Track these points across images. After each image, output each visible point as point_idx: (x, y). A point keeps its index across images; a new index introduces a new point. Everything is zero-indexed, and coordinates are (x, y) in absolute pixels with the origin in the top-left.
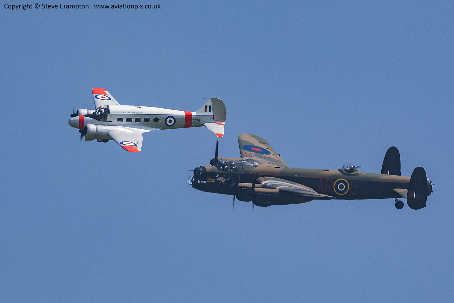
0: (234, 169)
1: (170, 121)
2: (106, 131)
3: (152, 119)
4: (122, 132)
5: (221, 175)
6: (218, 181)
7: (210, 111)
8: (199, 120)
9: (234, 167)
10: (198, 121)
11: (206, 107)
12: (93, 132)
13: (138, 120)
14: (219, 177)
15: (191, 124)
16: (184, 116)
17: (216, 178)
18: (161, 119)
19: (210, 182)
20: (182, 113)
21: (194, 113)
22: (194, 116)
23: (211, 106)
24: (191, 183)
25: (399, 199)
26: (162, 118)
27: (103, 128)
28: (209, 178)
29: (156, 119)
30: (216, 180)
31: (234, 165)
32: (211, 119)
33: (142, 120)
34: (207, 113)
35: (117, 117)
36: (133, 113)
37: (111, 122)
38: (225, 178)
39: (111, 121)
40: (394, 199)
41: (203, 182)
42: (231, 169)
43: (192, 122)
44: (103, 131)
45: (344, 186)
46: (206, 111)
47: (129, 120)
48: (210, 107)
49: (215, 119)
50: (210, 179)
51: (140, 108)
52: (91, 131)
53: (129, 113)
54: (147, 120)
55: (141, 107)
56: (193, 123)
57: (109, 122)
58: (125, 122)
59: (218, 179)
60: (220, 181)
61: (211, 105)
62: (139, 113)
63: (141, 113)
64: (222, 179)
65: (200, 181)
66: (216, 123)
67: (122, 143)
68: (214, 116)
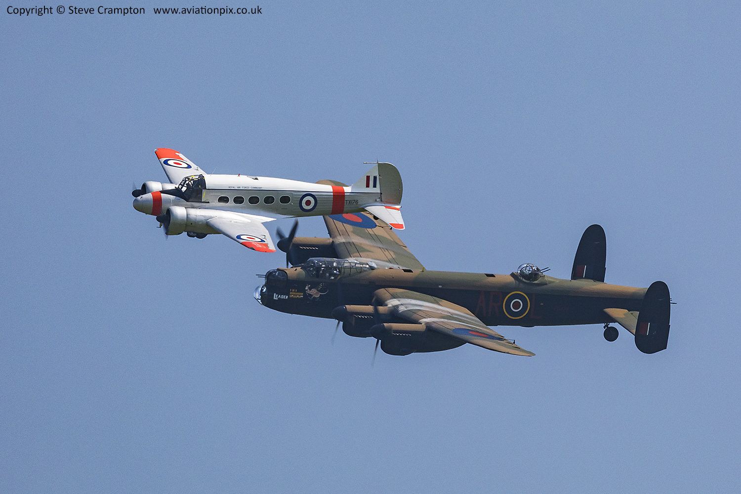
0: (336, 274)
1: (308, 203)
2: (203, 218)
3: (277, 200)
4: (231, 220)
5: (314, 285)
6: (307, 297)
7: (375, 186)
8: (357, 202)
9: (335, 272)
10: (354, 203)
11: (368, 178)
12: (182, 220)
13: (254, 200)
14: (310, 289)
15: (343, 208)
16: (332, 194)
17: (304, 291)
18: (292, 200)
19: (295, 297)
20: (328, 188)
21: (347, 189)
22: (348, 194)
23: (378, 177)
24: (259, 297)
25: (611, 325)
26: (296, 197)
27: (198, 213)
28: (294, 290)
29: (285, 199)
30: (305, 294)
31: (335, 268)
32: (377, 200)
33: (261, 200)
34: (371, 190)
35: (220, 194)
36: (245, 188)
37: (208, 204)
38: (320, 291)
39: (209, 202)
40: (603, 325)
41: (283, 297)
42: (332, 274)
43: (345, 204)
44: (198, 218)
45: (522, 304)
46: (368, 186)
47: (238, 200)
48: (375, 178)
49: (383, 200)
50: (295, 292)
51: (257, 179)
52: (179, 218)
53: (240, 187)
54: (269, 200)
55: (258, 177)
56: (347, 207)
57: (204, 204)
58: (231, 203)
59: (308, 292)
60: (312, 296)
61: (377, 174)
62: (255, 188)
63: (260, 188)
64: (314, 293)
65: (277, 295)
66: (386, 207)
67: (239, 237)
68: (381, 194)
